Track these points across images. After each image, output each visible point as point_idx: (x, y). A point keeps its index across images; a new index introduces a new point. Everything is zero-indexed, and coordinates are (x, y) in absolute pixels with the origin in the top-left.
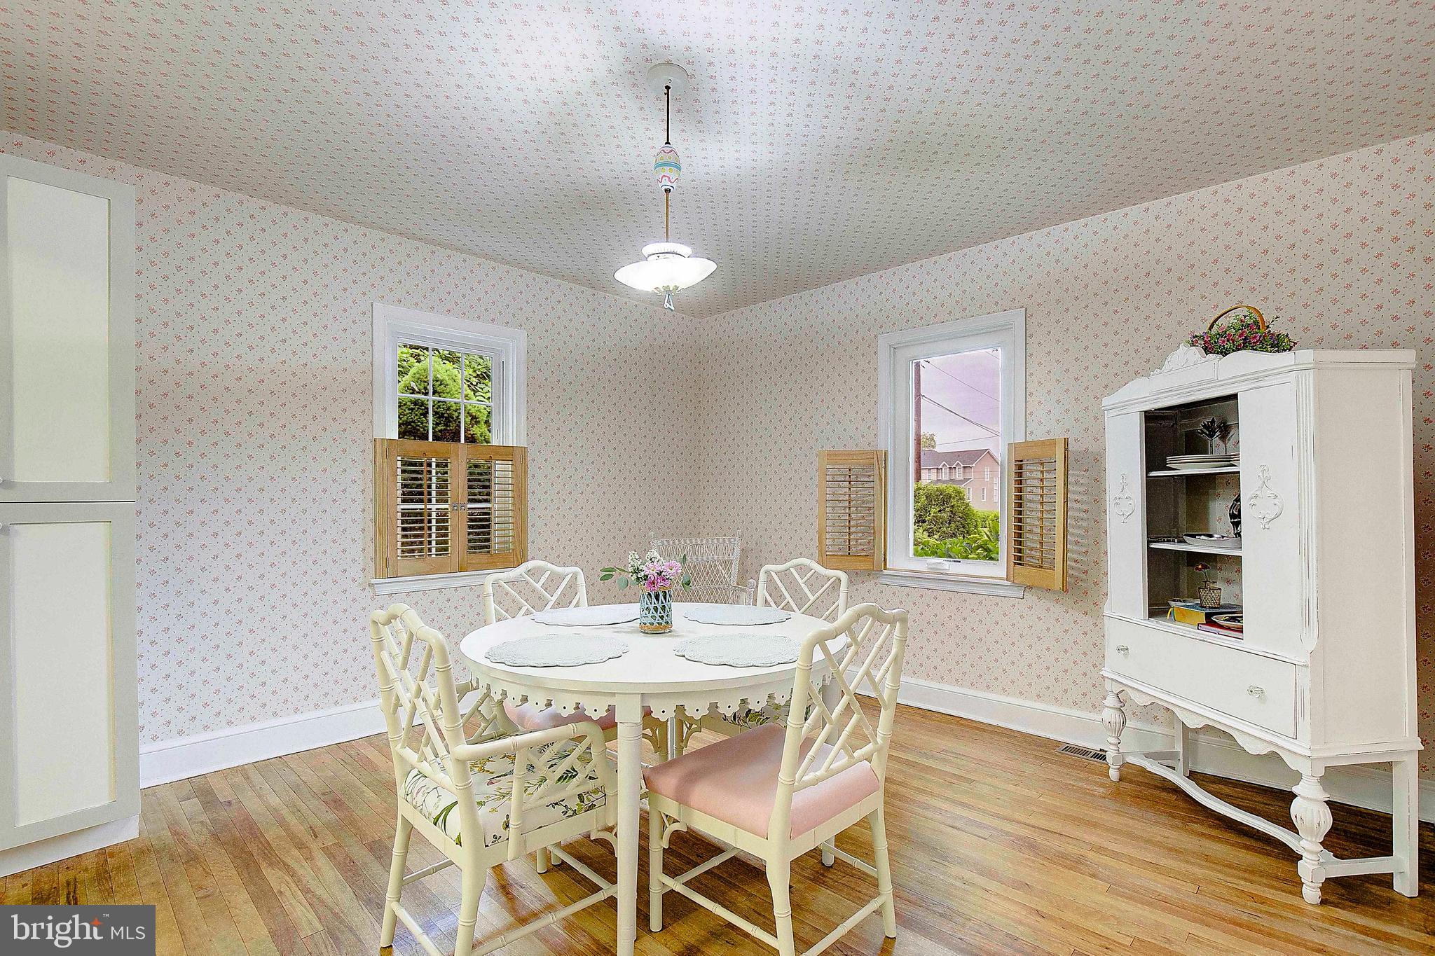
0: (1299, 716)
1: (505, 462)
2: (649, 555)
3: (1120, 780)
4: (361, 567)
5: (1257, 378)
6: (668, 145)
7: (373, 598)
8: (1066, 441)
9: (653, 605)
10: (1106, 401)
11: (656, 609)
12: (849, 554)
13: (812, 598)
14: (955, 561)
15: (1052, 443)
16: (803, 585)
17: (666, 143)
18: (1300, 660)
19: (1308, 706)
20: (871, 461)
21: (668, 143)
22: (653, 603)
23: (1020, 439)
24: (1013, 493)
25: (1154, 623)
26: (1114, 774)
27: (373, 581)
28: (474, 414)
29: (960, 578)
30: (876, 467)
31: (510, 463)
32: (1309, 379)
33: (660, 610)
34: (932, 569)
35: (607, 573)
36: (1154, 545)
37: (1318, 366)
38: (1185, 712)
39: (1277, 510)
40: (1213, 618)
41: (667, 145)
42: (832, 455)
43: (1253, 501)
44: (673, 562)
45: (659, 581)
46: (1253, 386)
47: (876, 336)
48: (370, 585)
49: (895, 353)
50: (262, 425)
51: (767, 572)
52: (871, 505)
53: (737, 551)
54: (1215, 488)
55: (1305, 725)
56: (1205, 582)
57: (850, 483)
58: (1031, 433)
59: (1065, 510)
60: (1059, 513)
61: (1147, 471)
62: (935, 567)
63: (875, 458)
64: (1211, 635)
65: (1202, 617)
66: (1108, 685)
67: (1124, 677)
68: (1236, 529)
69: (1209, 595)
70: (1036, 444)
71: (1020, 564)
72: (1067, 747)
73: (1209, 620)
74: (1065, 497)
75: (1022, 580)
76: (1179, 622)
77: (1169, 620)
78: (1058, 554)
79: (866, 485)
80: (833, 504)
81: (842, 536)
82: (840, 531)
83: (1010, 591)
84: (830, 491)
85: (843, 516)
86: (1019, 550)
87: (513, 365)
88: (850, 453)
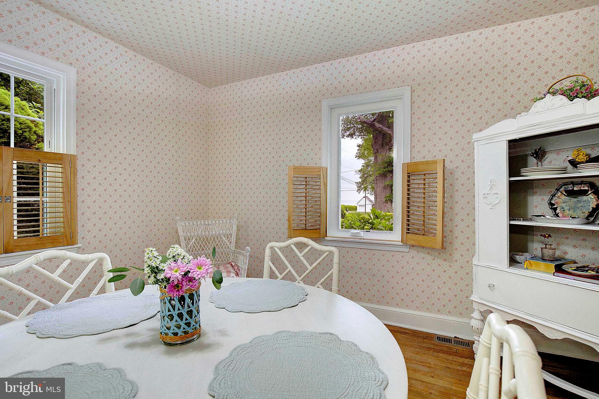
1: (57, 165)
2: (171, 252)
8: (444, 160)
9: (177, 312)
10: (475, 136)
11: (180, 316)
12: (306, 228)
13: (310, 268)
14: (367, 231)
15: (435, 162)
16: (302, 258)
20: (319, 173)
22: (176, 309)
23: (408, 161)
25: (514, 270)
28: (41, 135)
29: (371, 241)
30: (322, 177)
31: (60, 166)
34: (353, 236)
35: (119, 273)
36: (512, 222)
38: (546, 328)
40: (562, 267)
42: (296, 169)
44: (202, 259)
45: (184, 284)
47: (320, 101)
49: (331, 111)
51: (272, 248)
52: (318, 199)
53: (235, 228)
54: (533, 188)
56: (546, 245)
57: (306, 186)
58: (414, 158)
59: (444, 202)
60: (439, 203)
61: (510, 177)
62: (356, 235)
63: (321, 172)
64: (562, 279)
65: (553, 265)
66: (475, 306)
67: (488, 301)
68: (555, 212)
69: (548, 252)
70: (422, 163)
71: (409, 233)
72: (438, 337)
73: (559, 269)
74: (444, 194)
75: (413, 243)
76: (531, 270)
77: (524, 268)
78: (439, 227)
79: (317, 187)
80: (298, 199)
81: (303, 218)
82: (302, 214)
83: (401, 248)
84: (295, 191)
85: (303, 205)
86: (409, 225)
87: (61, 92)
88: (306, 168)
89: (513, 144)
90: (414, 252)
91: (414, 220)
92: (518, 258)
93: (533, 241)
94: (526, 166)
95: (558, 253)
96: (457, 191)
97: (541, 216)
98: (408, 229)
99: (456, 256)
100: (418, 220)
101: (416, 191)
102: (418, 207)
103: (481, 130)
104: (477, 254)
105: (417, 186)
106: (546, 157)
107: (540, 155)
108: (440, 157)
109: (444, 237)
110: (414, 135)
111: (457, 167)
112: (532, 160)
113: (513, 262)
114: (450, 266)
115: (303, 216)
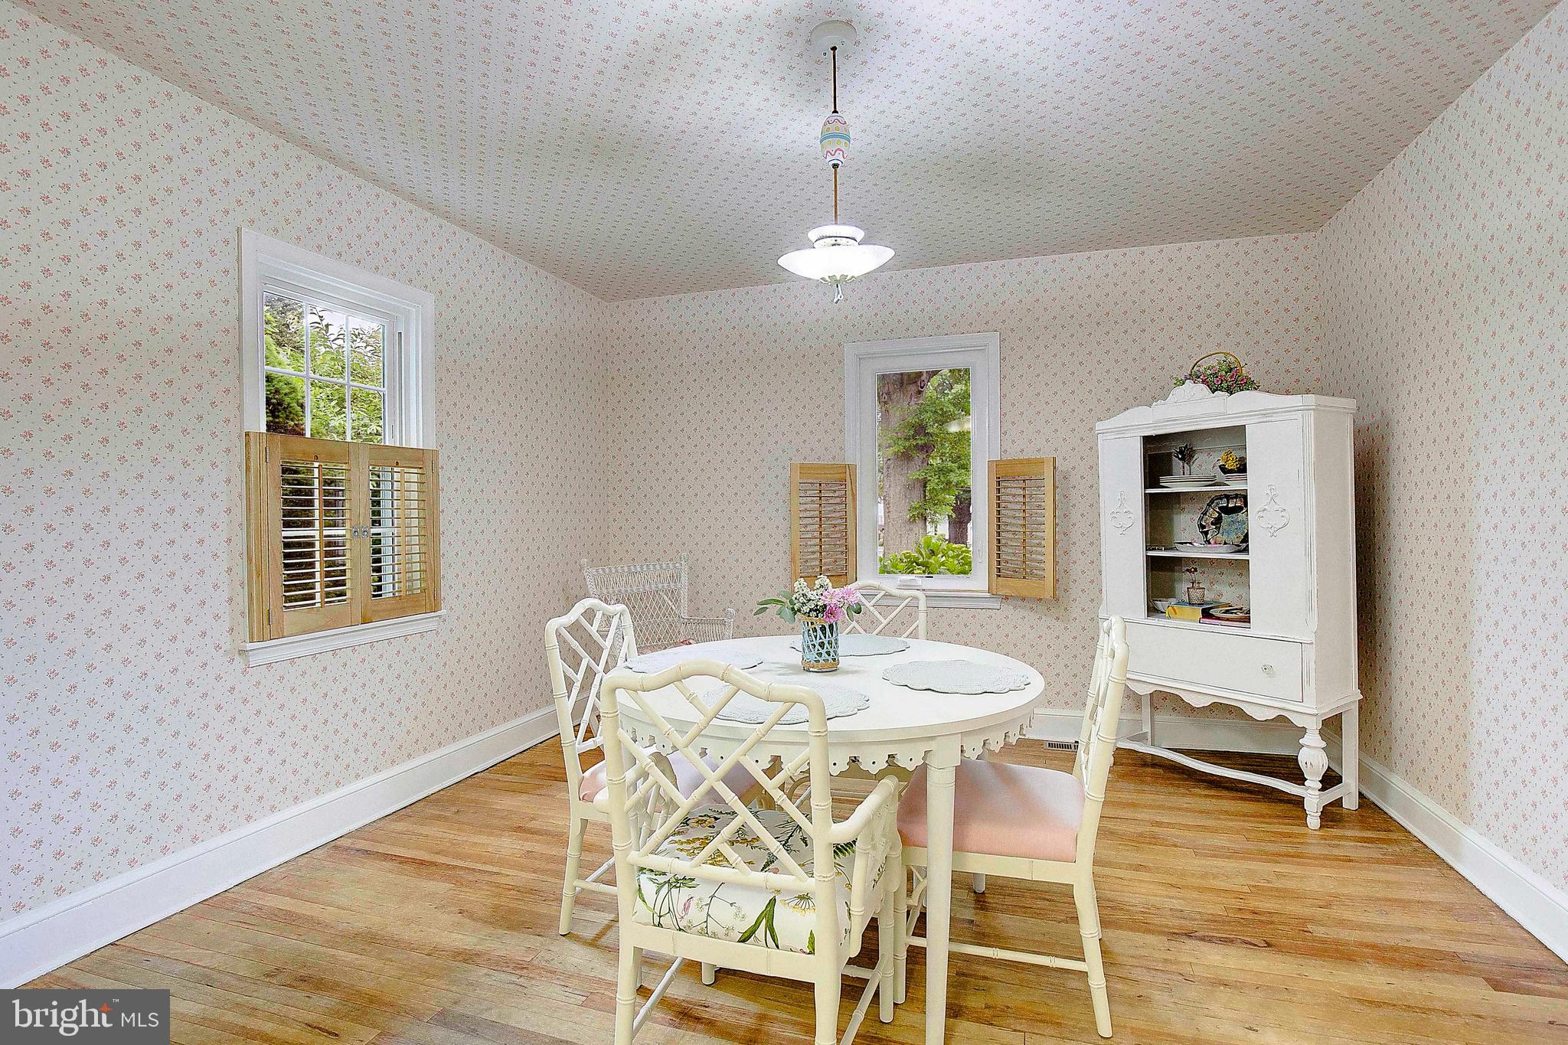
0: (1305, 684)
4: (227, 627)
5: (1266, 414)
6: (836, 114)
7: (244, 672)
8: (1054, 458)
10: (1100, 426)
11: (822, 645)
12: (821, 574)
13: (884, 622)
14: (927, 577)
15: (1039, 461)
16: (872, 609)
17: (833, 112)
18: (1306, 639)
19: (1313, 674)
20: (842, 476)
21: (835, 112)
24: (996, 509)
25: (1154, 621)
27: (249, 646)
29: (936, 593)
30: (848, 482)
32: (1311, 417)
33: (826, 645)
37: (1317, 409)
38: (1192, 695)
39: (1286, 521)
40: (1211, 611)
41: (834, 114)
42: (803, 468)
43: (1261, 514)
46: (1262, 420)
48: (242, 652)
49: (859, 364)
50: (105, 407)
54: (1179, 503)
55: (1311, 690)
56: (1193, 583)
57: (820, 499)
58: (1006, 452)
59: (1056, 525)
60: (1048, 527)
61: (1146, 488)
62: (909, 583)
63: (848, 473)
64: (1209, 626)
65: (1198, 612)
68: (1206, 537)
69: (1196, 595)
70: (1021, 462)
71: (999, 576)
72: (1049, 744)
73: (1207, 614)
74: (1054, 512)
75: (1008, 592)
76: (1176, 619)
77: (1165, 618)
78: (1049, 566)
79: (838, 500)
80: (806, 521)
81: (815, 556)
82: (812, 549)
83: (987, 602)
84: (802, 507)
85: (815, 534)
86: (999, 563)
87: (413, 338)
88: (823, 467)
89: (1149, 443)
90: (1008, 609)
91: (1008, 554)
92: (1160, 605)
93: (1181, 580)
94: (1169, 472)
95: (1209, 596)
96: (1074, 505)
97: (1186, 543)
98: (999, 570)
99: (1076, 611)
100: (1014, 554)
101: (1009, 506)
102: (1014, 533)
103: (1107, 417)
104: (1104, 602)
105: (1011, 499)
106: (1195, 457)
107: (1187, 455)
108: (1047, 454)
109: (1056, 581)
110: (1005, 414)
111: (1074, 468)
112: (1177, 464)
113: (1152, 610)
114: (1066, 628)
115: (813, 553)
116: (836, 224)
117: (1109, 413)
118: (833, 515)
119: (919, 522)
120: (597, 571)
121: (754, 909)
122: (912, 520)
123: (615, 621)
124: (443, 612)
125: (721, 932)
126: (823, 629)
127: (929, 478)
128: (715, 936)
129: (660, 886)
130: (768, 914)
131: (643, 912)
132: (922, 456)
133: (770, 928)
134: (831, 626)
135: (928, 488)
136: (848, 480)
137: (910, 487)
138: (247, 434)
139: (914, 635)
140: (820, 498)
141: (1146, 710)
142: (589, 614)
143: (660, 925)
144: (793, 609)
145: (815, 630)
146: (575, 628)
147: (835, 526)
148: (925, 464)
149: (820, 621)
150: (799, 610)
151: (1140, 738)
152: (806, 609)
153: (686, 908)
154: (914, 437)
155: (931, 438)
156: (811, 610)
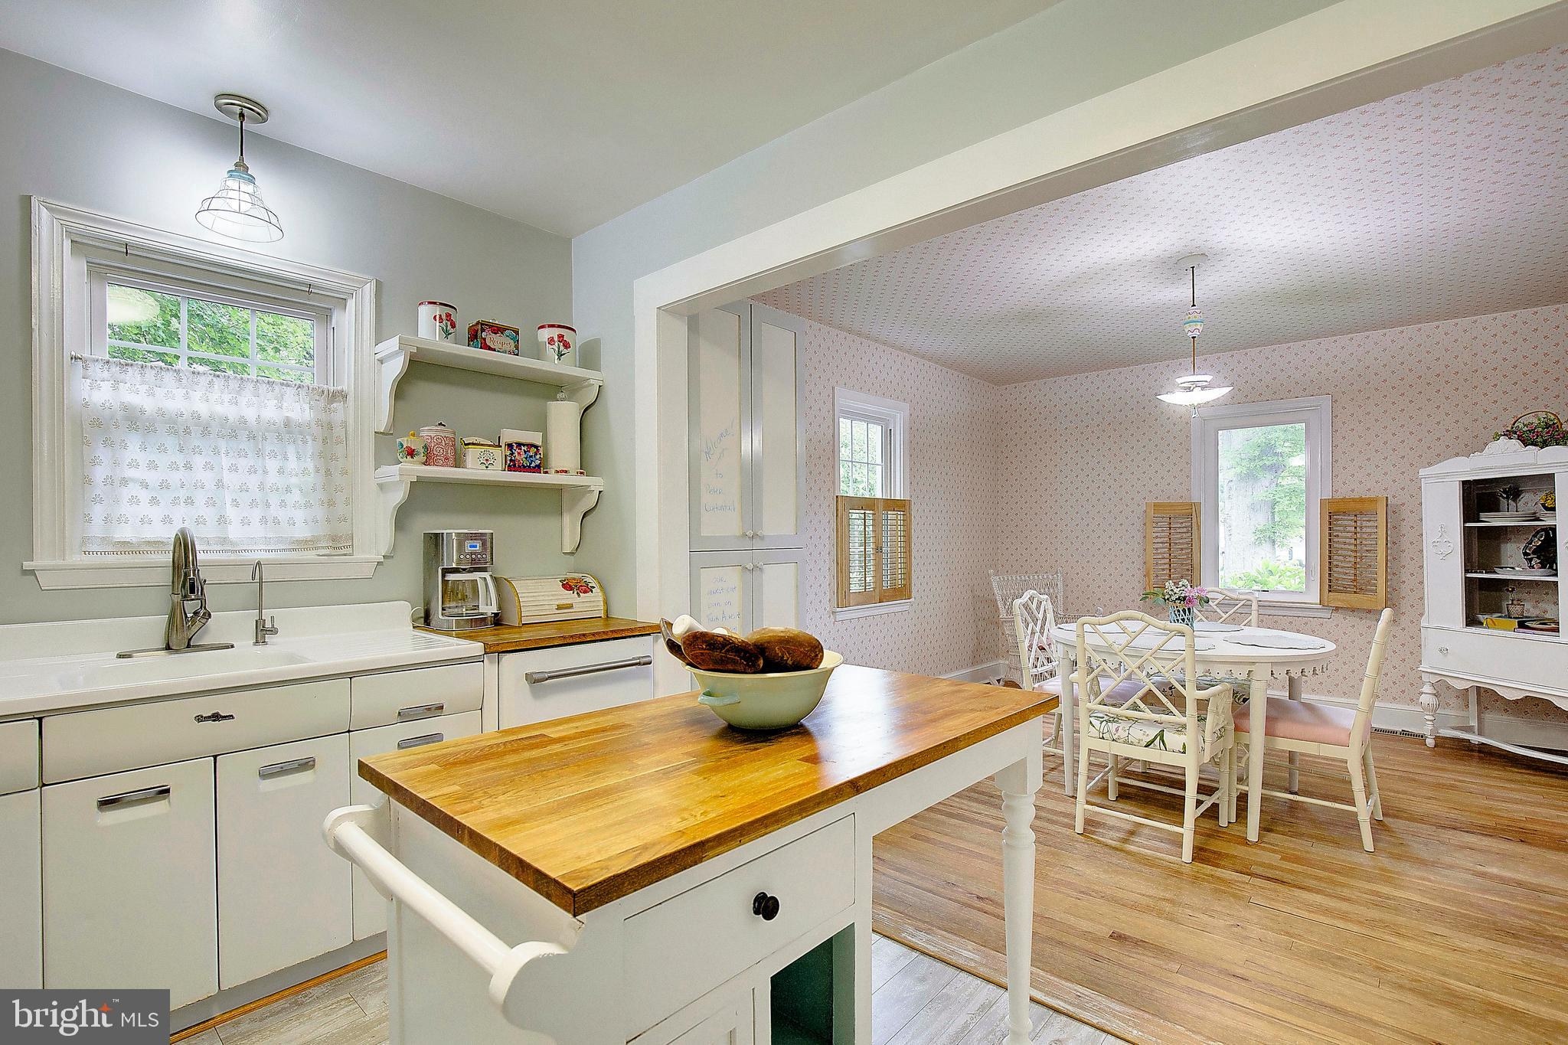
3: (1435, 746)
4: (828, 599)
7: (834, 624)
8: (1388, 498)
10: (1422, 472)
11: (1183, 620)
15: (1374, 500)
20: (1190, 511)
23: (1328, 495)
24: (1328, 537)
25: (1473, 629)
26: (1430, 742)
27: (836, 610)
29: (1271, 604)
30: (1194, 517)
33: (1186, 620)
36: (1469, 575)
38: (1505, 689)
40: (1527, 623)
41: (1193, 307)
42: (1157, 506)
48: (833, 613)
53: (1060, 585)
54: (1506, 535)
56: (1514, 601)
58: (1337, 491)
61: (1464, 522)
63: (1194, 509)
64: (1525, 635)
65: (1516, 623)
66: (1425, 678)
67: (1442, 670)
68: (1531, 563)
69: (1516, 610)
70: (1352, 500)
71: (1332, 591)
73: (1523, 625)
74: (1386, 541)
75: (1339, 604)
76: (1495, 629)
77: (1483, 627)
78: (1381, 584)
79: (1185, 530)
80: (1156, 546)
81: (1165, 572)
82: (1162, 567)
83: (1319, 612)
84: (1155, 535)
85: (1165, 555)
86: (1330, 581)
87: (898, 432)
88: (1171, 505)
89: (1468, 486)
90: (1338, 618)
91: (1339, 573)
92: (1478, 617)
94: (1492, 509)
95: (1525, 611)
97: (1512, 568)
98: (1330, 586)
99: (1404, 623)
100: (1346, 574)
102: (1346, 556)
103: (1430, 464)
104: (1426, 614)
105: (1342, 529)
106: (1521, 496)
107: (1512, 495)
108: (1376, 492)
110: (1337, 461)
111: (1403, 506)
112: (1503, 502)
113: (1472, 621)
115: (1163, 570)
116: (1194, 374)
117: (1440, 458)
118: (1181, 541)
119: (1267, 546)
120: (999, 578)
121: (1153, 732)
122: (1258, 542)
123: (1044, 603)
124: (912, 600)
125: (1136, 742)
126: (1184, 611)
127: (1279, 500)
128: (1132, 744)
129: (1102, 722)
130: (1161, 734)
131: (1094, 732)
132: (1269, 476)
133: (1162, 740)
134: (1189, 609)
135: (1276, 510)
136: (1194, 514)
137: (1253, 507)
138: (837, 497)
139: (1249, 624)
140: (1170, 528)
141: (1473, 708)
142: (1031, 599)
143: (1103, 738)
144: (1164, 599)
145: (1179, 611)
146: (1026, 606)
147: (1182, 549)
148: (1274, 485)
149: (1181, 606)
150: (1168, 599)
151: (1468, 729)
152: (1174, 598)
153: (1117, 730)
154: (1260, 458)
155: (1281, 459)
156: (1176, 599)
